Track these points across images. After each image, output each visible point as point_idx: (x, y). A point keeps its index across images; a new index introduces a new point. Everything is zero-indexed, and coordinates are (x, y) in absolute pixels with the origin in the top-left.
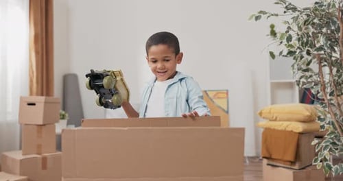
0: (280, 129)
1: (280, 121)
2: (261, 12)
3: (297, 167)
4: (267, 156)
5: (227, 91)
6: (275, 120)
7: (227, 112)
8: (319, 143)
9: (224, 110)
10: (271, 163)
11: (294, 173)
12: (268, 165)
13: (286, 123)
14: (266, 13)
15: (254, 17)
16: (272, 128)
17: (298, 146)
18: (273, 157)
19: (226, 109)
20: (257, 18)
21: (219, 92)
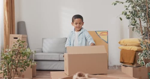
0: (128, 49)
1: (128, 46)
2: (117, 2)
3: (135, 66)
4: (122, 61)
5: (107, 31)
6: (126, 46)
7: (107, 43)
8: (141, 54)
9: (106, 42)
10: (124, 65)
11: (133, 68)
12: (123, 66)
13: (131, 47)
14: (119, 2)
15: (114, 4)
16: (125, 49)
17: (135, 57)
18: (125, 62)
19: (107, 41)
20: (115, 4)
21: (103, 32)
